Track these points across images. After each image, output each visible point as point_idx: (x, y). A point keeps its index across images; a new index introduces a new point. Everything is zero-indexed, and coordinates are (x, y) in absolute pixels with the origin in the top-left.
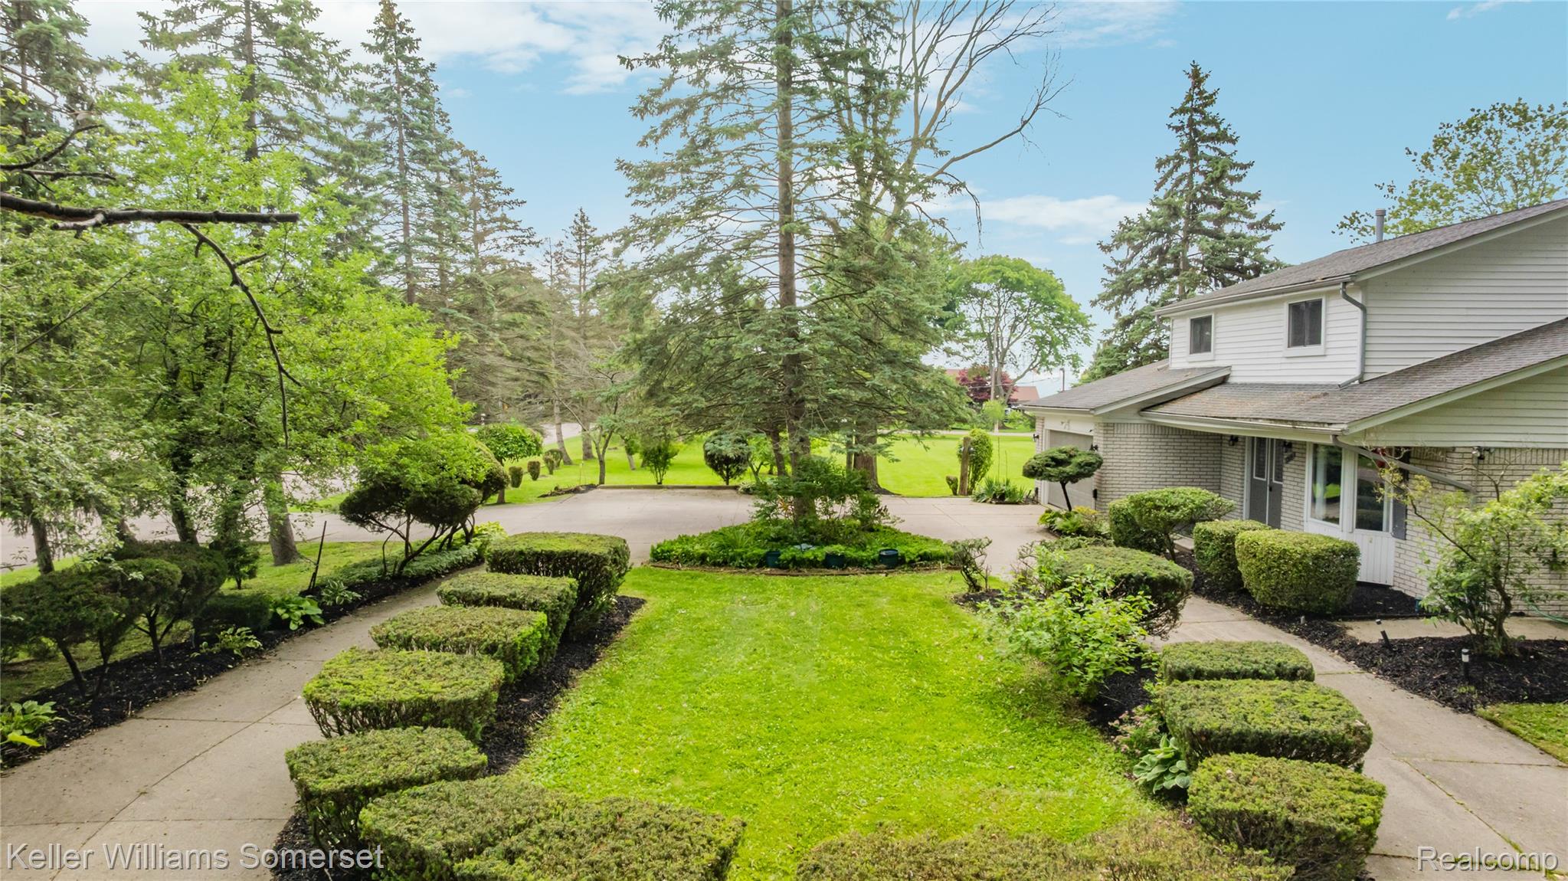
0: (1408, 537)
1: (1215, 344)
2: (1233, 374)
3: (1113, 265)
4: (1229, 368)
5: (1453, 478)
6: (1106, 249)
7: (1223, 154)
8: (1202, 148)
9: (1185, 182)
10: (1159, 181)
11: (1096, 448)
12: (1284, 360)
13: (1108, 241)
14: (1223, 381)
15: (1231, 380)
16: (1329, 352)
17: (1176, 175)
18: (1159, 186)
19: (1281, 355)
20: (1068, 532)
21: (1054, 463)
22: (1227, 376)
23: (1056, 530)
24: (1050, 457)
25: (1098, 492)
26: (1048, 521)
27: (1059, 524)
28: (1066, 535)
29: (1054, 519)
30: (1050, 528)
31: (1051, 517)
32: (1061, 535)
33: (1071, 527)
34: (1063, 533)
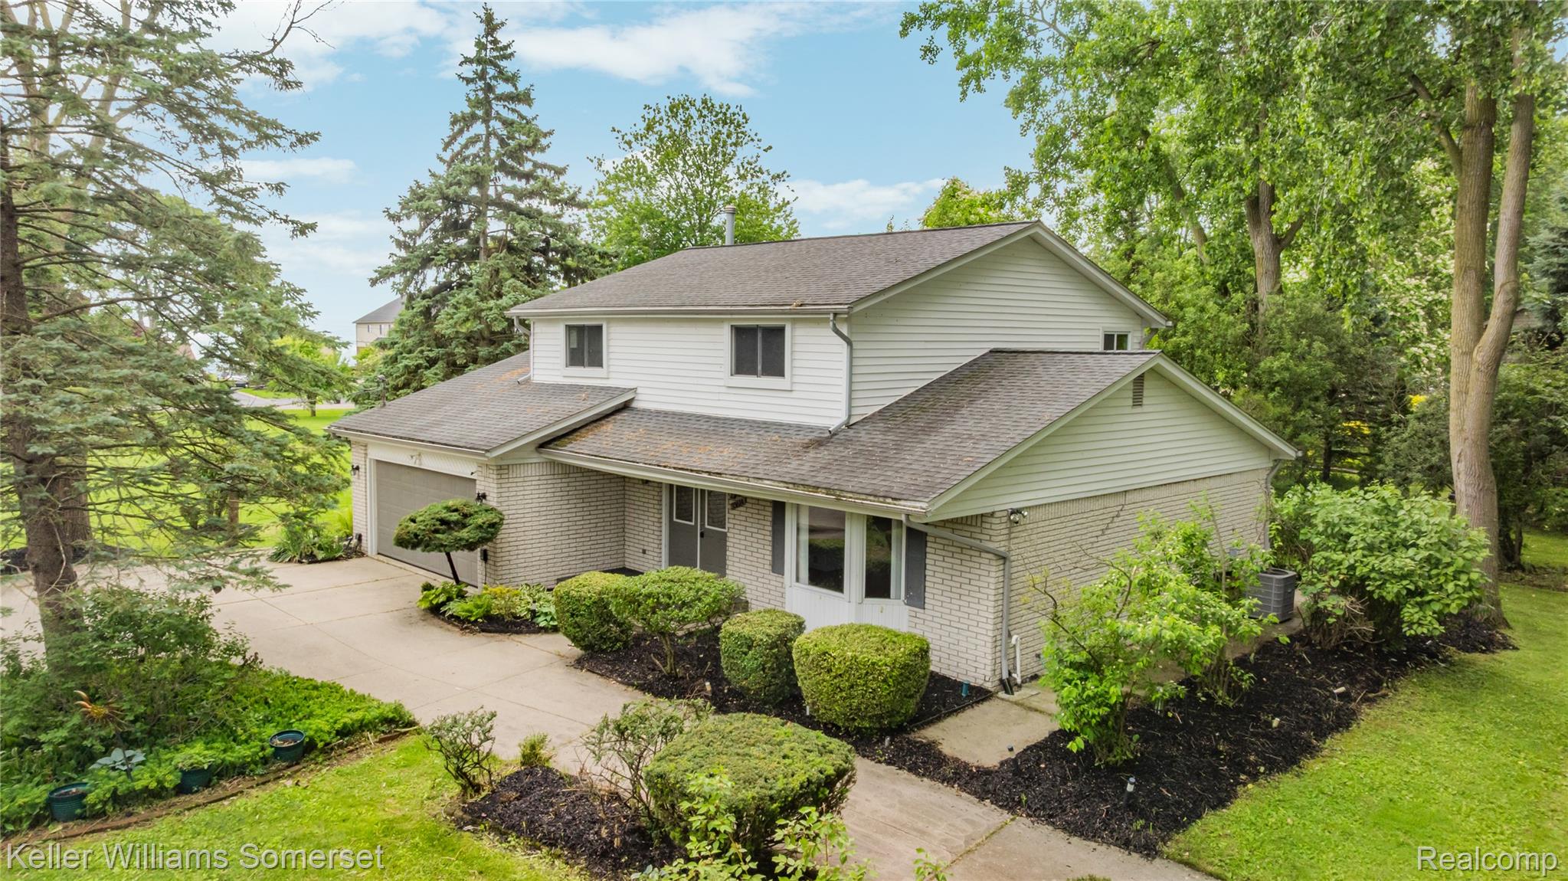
0: (926, 606)
1: (609, 359)
2: (638, 397)
3: (402, 238)
4: (634, 390)
5: (991, 545)
6: (395, 218)
7: (523, 117)
8: (498, 107)
9: (480, 145)
10: (447, 140)
11: (484, 496)
12: (724, 390)
13: (395, 209)
14: (625, 407)
15: (634, 405)
16: (796, 387)
17: (467, 135)
18: (447, 145)
19: (722, 383)
20: (473, 619)
21: (443, 527)
22: (632, 400)
23: (452, 616)
24: (438, 520)
25: (490, 553)
26: (434, 602)
27: (456, 608)
28: (469, 622)
29: (442, 599)
30: (435, 610)
31: (437, 596)
32: (462, 623)
33: (476, 612)
34: (466, 620)
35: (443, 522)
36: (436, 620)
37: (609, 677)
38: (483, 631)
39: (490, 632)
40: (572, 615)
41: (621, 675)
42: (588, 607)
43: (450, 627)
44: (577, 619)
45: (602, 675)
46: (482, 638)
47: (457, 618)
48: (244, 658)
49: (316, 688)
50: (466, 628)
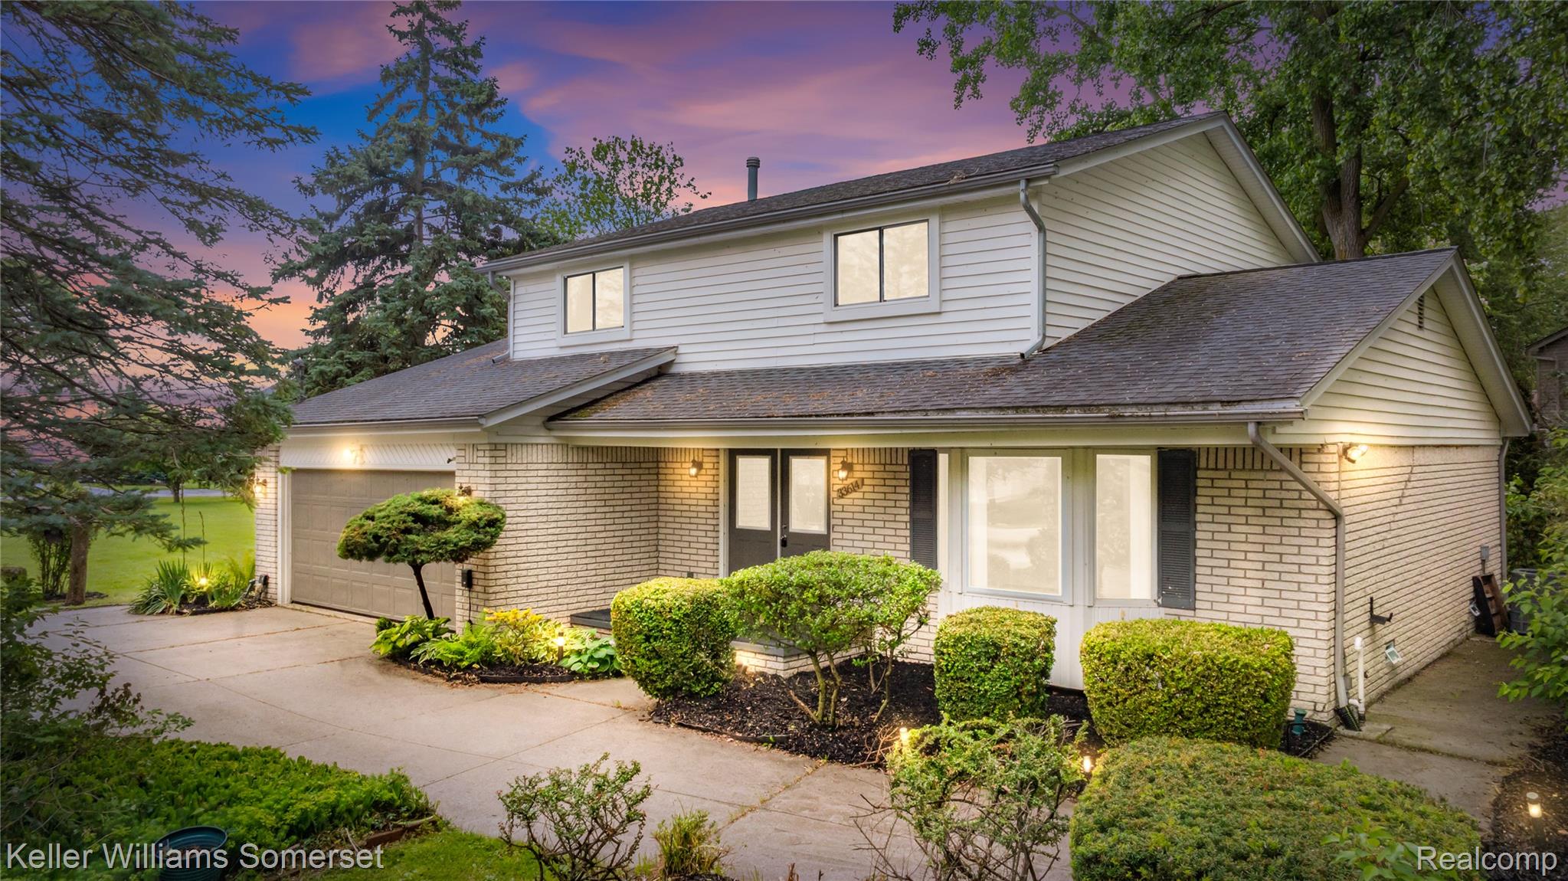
0: (1198, 605)
1: (632, 313)
2: (681, 359)
4: (675, 349)
11: (469, 491)
12: (822, 328)
14: (661, 372)
15: (674, 369)
16: (948, 307)
19: (820, 319)
20: (466, 663)
21: (418, 526)
22: (671, 363)
23: (429, 662)
24: (409, 514)
25: (476, 575)
26: (400, 644)
27: (437, 649)
28: (459, 669)
29: (410, 639)
30: (401, 657)
31: (403, 636)
32: (449, 670)
33: (469, 653)
34: (454, 666)
35: (418, 517)
36: (403, 670)
37: (719, 733)
38: (484, 680)
39: (495, 681)
40: (647, 639)
41: (740, 726)
42: (676, 622)
43: (428, 677)
44: (656, 644)
45: (705, 731)
46: (485, 690)
47: (439, 663)
48: (102, 692)
49: (234, 757)
50: (457, 678)
